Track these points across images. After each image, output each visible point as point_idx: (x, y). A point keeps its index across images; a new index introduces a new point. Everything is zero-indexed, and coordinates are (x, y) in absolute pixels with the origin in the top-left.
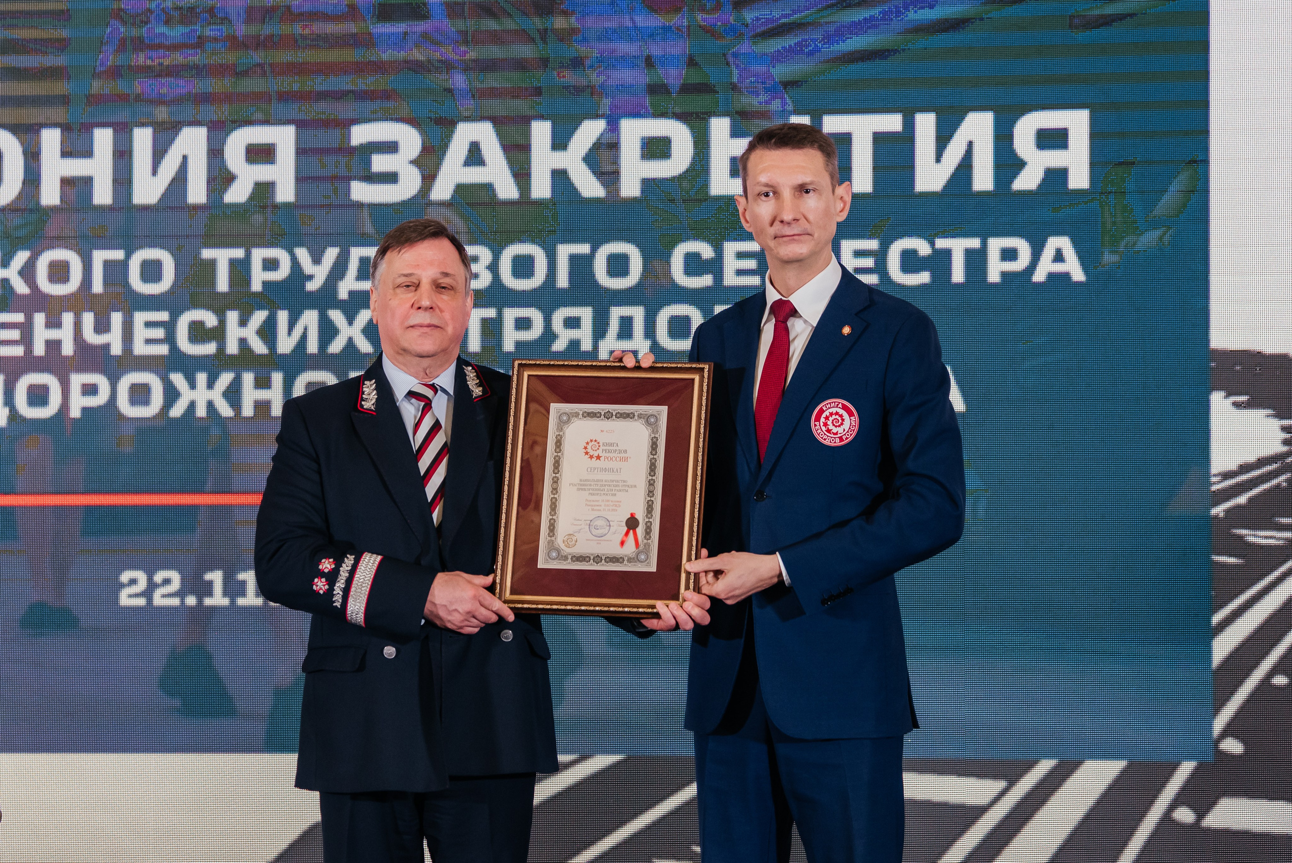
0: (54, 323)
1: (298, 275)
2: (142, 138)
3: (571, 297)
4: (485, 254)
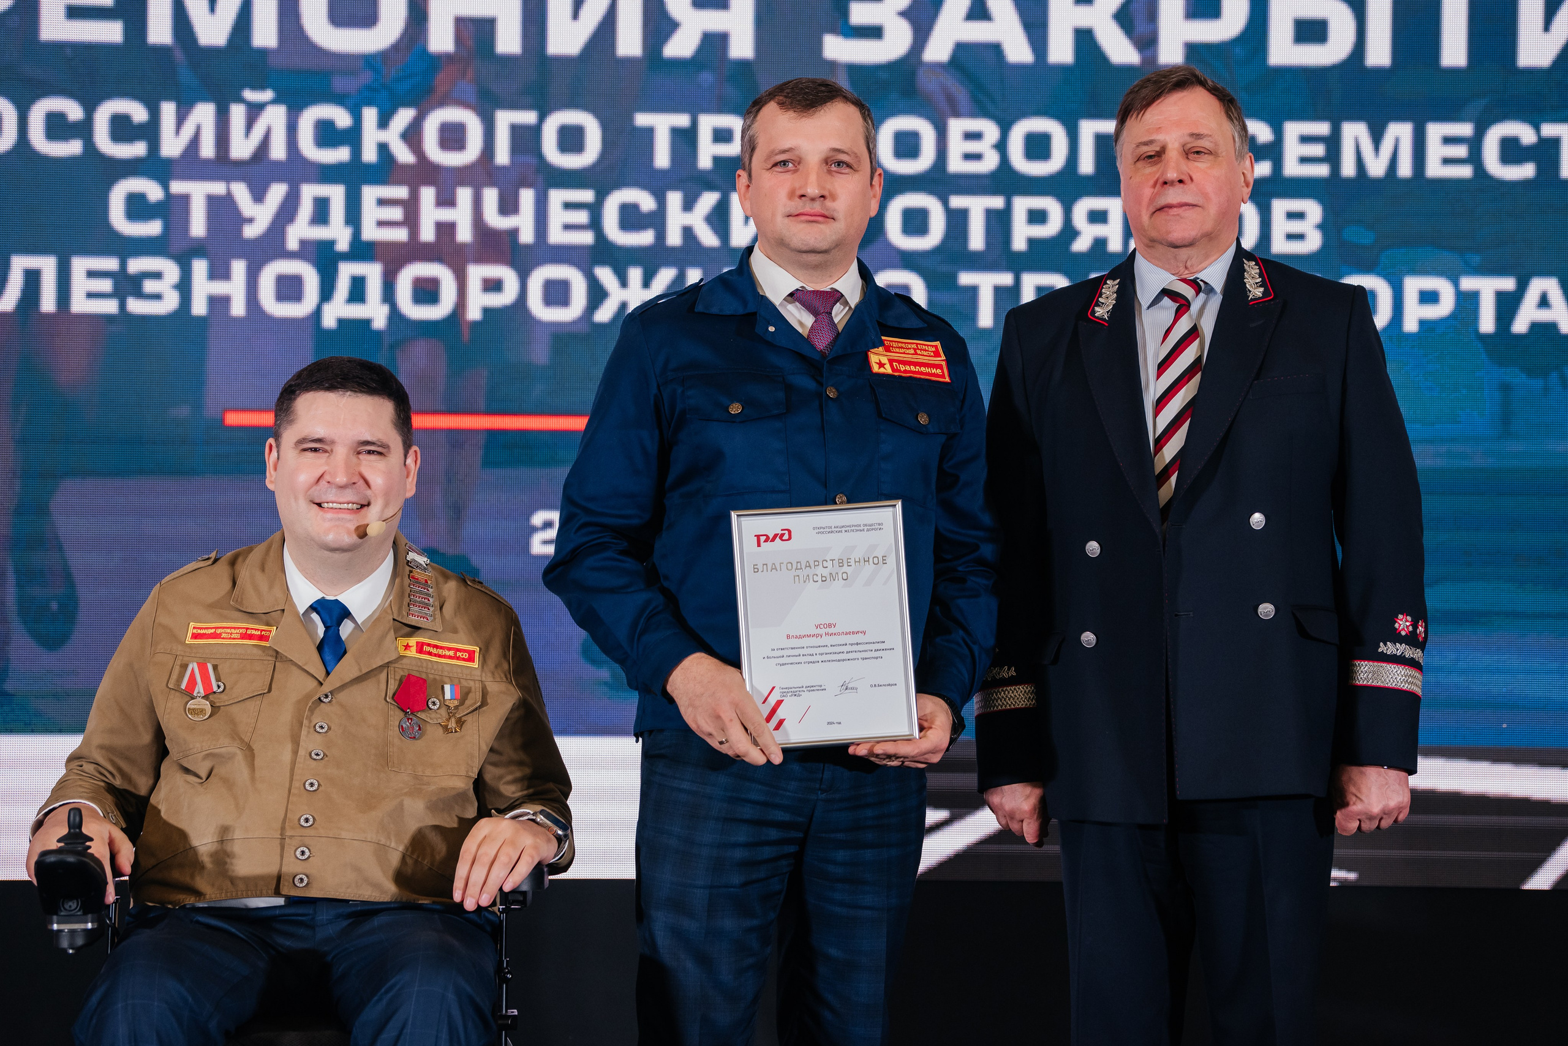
0: (446, 200)
3: (1095, 186)
4: (990, 130)
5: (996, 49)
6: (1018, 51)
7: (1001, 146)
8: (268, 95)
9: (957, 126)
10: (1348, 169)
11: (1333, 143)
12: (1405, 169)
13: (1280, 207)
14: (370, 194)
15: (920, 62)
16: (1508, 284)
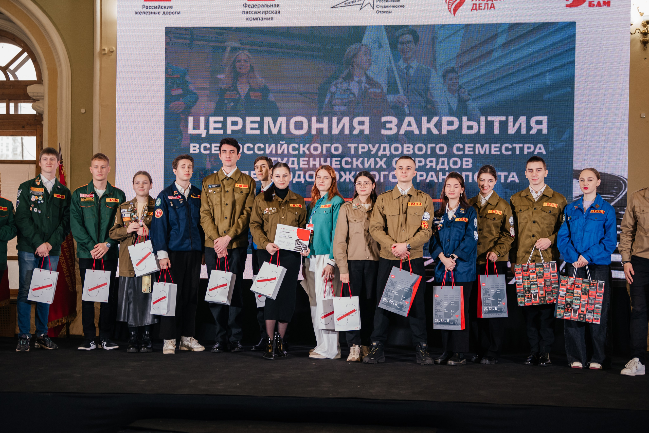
0: (314, 160)
1: (369, 150)
2: (335, 119)
3: (430, 156)
4: (411, 146)
5: (413, 131)
6: (417, 132)
7: (413, 149)
8: (284, 142)
9: (405, 146)
10: (477, 152)
11: (474, 148)
12: (487, 152)
13: (464, 160)
14: (301, 159)
15: (399, 134)
16: (506, 173)
